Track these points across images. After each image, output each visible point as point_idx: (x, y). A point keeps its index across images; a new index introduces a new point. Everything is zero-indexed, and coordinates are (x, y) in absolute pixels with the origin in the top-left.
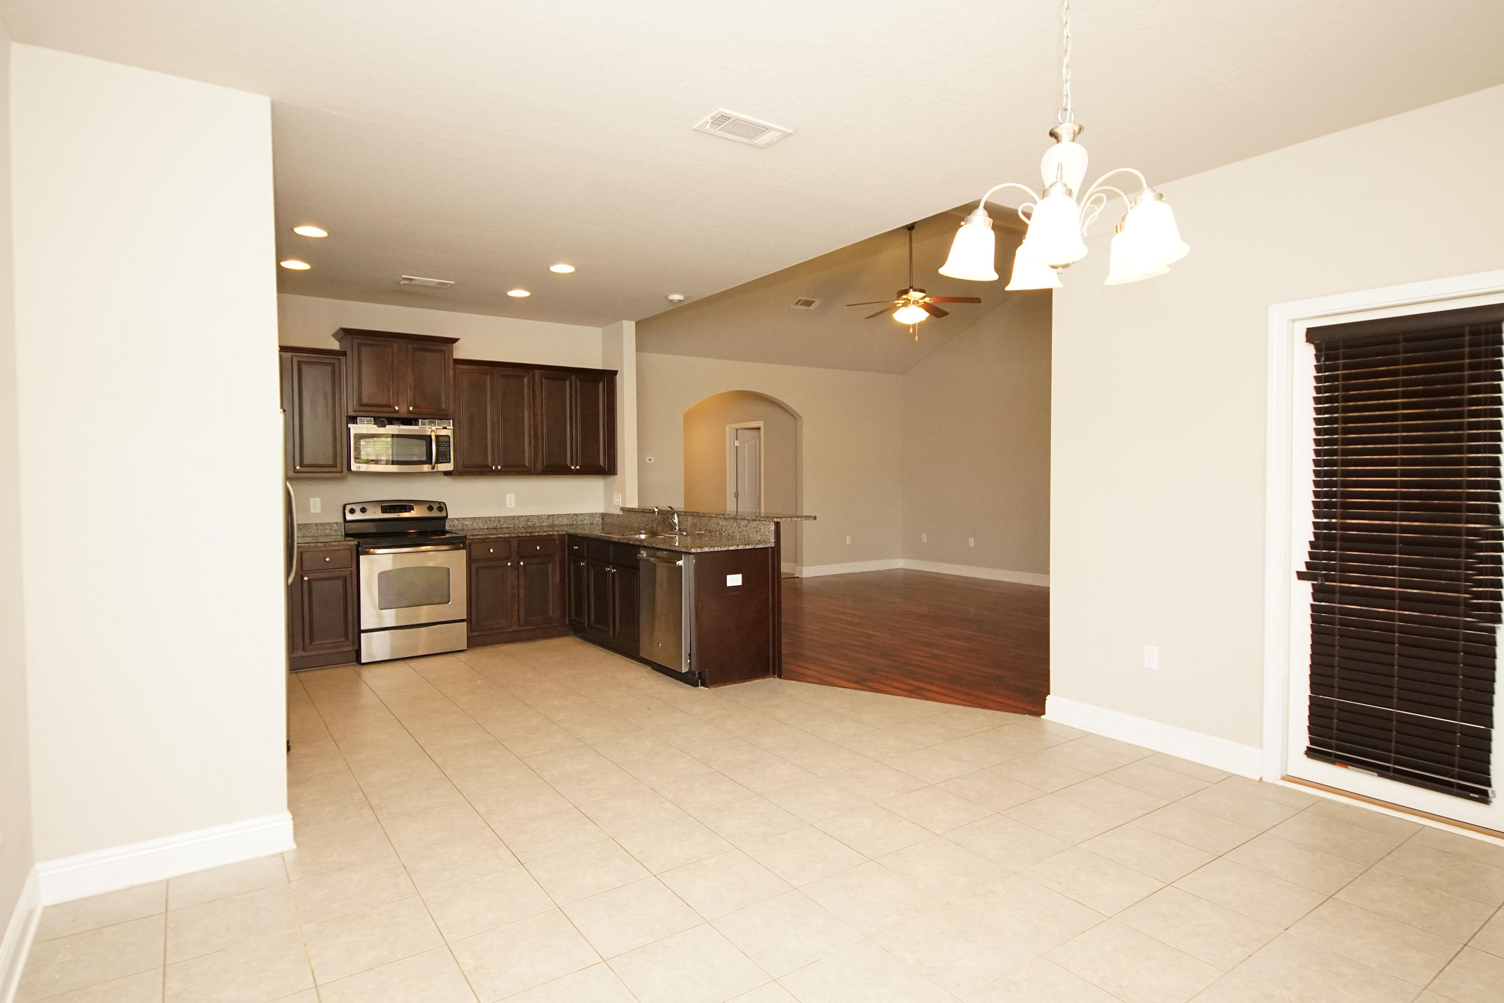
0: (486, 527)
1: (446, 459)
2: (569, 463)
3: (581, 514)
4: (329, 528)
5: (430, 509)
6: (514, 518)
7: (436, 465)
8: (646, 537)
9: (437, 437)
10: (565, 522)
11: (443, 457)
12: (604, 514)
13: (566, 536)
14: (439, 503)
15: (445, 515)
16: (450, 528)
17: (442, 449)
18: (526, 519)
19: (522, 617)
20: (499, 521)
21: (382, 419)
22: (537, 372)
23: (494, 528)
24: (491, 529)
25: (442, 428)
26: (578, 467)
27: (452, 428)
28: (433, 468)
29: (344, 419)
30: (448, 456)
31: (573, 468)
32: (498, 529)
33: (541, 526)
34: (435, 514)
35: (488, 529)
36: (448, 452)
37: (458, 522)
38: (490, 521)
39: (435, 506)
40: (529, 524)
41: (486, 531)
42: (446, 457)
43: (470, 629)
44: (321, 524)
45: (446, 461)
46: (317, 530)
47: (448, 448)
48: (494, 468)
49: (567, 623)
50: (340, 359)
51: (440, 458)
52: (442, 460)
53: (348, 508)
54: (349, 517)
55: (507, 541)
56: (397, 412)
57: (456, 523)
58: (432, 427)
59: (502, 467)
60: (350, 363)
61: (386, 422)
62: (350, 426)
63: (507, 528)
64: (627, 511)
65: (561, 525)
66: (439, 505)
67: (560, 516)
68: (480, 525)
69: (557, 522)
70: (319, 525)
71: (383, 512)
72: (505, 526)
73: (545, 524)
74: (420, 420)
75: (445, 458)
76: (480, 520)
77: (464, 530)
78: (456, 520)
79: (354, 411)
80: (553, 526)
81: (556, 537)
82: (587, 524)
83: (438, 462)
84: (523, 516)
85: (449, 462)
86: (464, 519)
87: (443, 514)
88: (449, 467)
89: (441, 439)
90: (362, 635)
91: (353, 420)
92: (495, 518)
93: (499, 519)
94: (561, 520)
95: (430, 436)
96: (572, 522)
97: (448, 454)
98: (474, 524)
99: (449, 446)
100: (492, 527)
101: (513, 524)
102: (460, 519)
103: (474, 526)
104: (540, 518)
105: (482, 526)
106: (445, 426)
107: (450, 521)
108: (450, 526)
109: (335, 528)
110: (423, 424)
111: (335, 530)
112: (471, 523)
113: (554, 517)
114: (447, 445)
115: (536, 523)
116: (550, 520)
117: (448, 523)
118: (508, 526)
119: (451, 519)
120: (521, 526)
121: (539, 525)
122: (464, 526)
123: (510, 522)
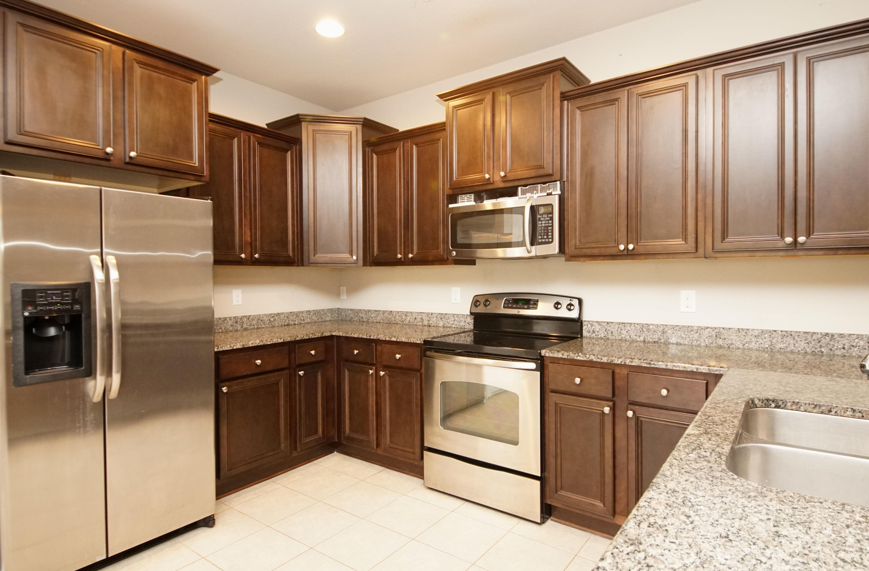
0: (642, 339)
1: (548, 238)
3: (841, 335)
5: (557, 306)
7: (531, 247)
9: (535, 207)
10: (802, 345)
11: (544, 235)
14: (571, 298)
15: (580, 316)
16: (590, 334)
17: (542, 224)
18: (714, 334)
20: (664, 332)
24: (649, 342)
25: (546, 194)
26: (802, 240)
27: (559, 193)
28: (528, 252)
29: (445, 200)
30: (550, 234)
31: (789, 240)
32: (662, 345)
33: (744, 349)
34: (565, 313)
35: (644, 341)
36: (550, 228)
37: (600, 327)
39: (565, 302)
40: (720, 342)
41: (642, 344)
42: (547, 235)
45: (547, 240)
47: (550, 222)
48: (622, 248)
51: (540, 237)
52: (542, 239)
54: (473, 310)
57: (597, 328)
58: (534, 195)
59: (635, 245)
61: (484, 197)
62: (451, 206)
65: (792, 352)
66: (571, 302)
68: (633, 334)
69: (782, 346)
73: (753, 345)
74: (520, 188)
75: (545, 237)
76: (632, 327)
77: (608, 339)
78: (596, 324)
83: (532, 244)
84: (707, 328)
85: (554, 243)
86: (608, 323)
87: (574, 314)
88: (552, 249)
91: (452, 198)
92: (657, 326)
93: (664, 329)
94: (792, 342)
96: (819, 349)
97: (550, 231)
98: (624, 332)
99: (552, 219)
100: (651, 340)
101: (688, 339)
102: (603, 324)
103: (623, 336)
104: (744, 334)
105: (635, 337)
106: (550, 191)
107: (589, 325)
108: (589, 332)
109: (468, 321)
110: (523, 193)
111: (468, 323)
112: (619, 330)
113: (772, 336)
114: (549, 219)
115: (733, 342)
116: (766, 340)
117: (586, 327)
118: (679, 341)
119: (590, 322)
120: (702, 344)
121: (741, 346)
122: (608, 333)
123: (683, 336)
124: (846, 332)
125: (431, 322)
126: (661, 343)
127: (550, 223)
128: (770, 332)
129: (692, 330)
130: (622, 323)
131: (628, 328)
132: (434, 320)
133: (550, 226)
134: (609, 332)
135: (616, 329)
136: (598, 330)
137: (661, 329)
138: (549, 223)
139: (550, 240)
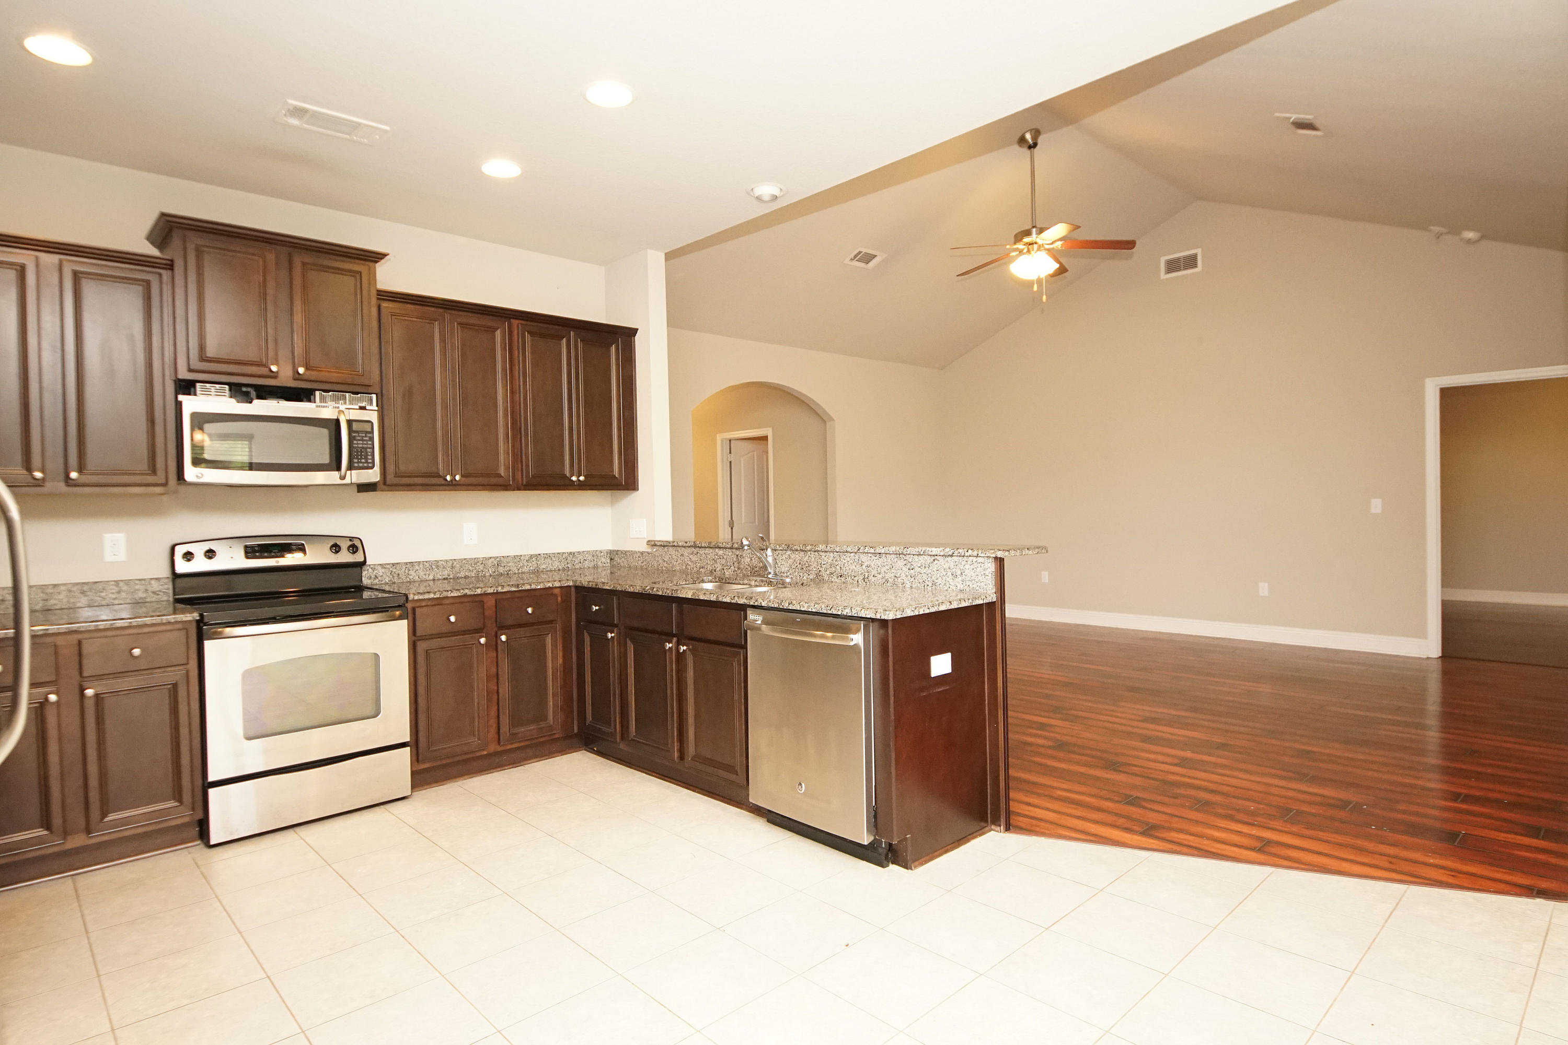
0: (431, 577)
1: (367, 462)
2: (567, 472)
3: (579, 553)
4: (143, 588)
5: (336, 548)
6: (476, 561)
7: (349, 472)
8: (715, 586)
9: (350, 422)
10: (556, 565)
11: (362, 458)
12: (614, 551)
13: (573, 590)
14: (351, 539)
15: (362, 559)
16: (369, 582)
17: (358, 444)
18: (495, 563)
19: (505, 729)
20: (453, 567)
21: (244, 389)
22: (515, 322)
23: (444, 579)
24: (439, 580)
25: (358, 408)
26: (582, 478)
27: (376, 408)
28: (343, 478)
29: (170, 388)
30: (370, 457)
31: (574, 478)
33: (519, 573)
34: (344, 557)
35: (434, 580)
36: (369, 450)
37: (383, 570)
38: (438, 567)
39: (344, 545)
40: (501, 570)
41: (431, 583)
42: (366, 458)
43: (416, 758)
44: (127, 582)
45: (365, 465)
46: (119, 592)
47: (370, 442)
48: (448, 478)
49: (576, 730)
50: (160, 275)
51: (356, 461)
52: (358, 462)
53: (180, 551)
54: (182, 567)
55: (478, 601)
56: (274, 375)
57: (380, 571)
58: (340, 406)
59: (462, 476)
60: (179, 281)
61: (253, 394)
62: (181, 398)
63: (466, 577)
64: (661, 546)
65: (551, 571)
66: (350, 543)
67: (548, 556)
68: (422, 574)
69: (544, 566)
70: (121, 584)
71: (247, 557)
72: (462, 574)
73: (525, 569)
74: (317, 393)
75: (363, 461)
76: (421, 566)
77: (394, 583)
78: (379, 567)
79: (190, 370)
80: (537, 572)
81: (557, 591)
82: (589, 568)
83: (350, 467)
84: (491, 558)
85: (372, 468)
86: (393, 564)
87: (358, 558)
88: (373, 475)
89: (355, 426)
90: (212, 791)
91: (187, 387)
92: (447, 561)
93: (452, 563)
95: (337, 422)
96: (566, 566)
97: (370, 454)
98: (411, 572)
99: (372, 439)
100: (440, 577)
101: (475, 571)
102: (388, 566)
103: (411, 577)
104: (518, 560)
105: (424, 577)
106: (363, 405)
107: (370, 570)
108: (371, 577)
109: (153, 589)
110: (323, 400)
111: (154, 592)
112: (406, 571)
113: (538, 559)
114: (367, 438)
115: (511, 568)
116: (534, 563)
117: (366, 572)
118: (467, 574)
119: (372, 566)
120: (487, 574)
121: (517, 572)
122: (393, 577)
123: (470, 568)
124: (581, 550)
125: (52, 602)
126: (451, 579)
127: (370, 444)
128: (536, 555)
129: (478, 562)
130: (410, 563)
131: (417, 567)
132: (61, 597)
133: (370, 448)
134: (394, 575)
135: (404, 570)
136: (381, 574)
137: (450, 564)
138: (367, 444)
139: (370, 465)
